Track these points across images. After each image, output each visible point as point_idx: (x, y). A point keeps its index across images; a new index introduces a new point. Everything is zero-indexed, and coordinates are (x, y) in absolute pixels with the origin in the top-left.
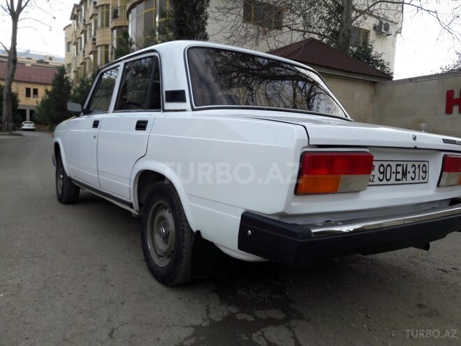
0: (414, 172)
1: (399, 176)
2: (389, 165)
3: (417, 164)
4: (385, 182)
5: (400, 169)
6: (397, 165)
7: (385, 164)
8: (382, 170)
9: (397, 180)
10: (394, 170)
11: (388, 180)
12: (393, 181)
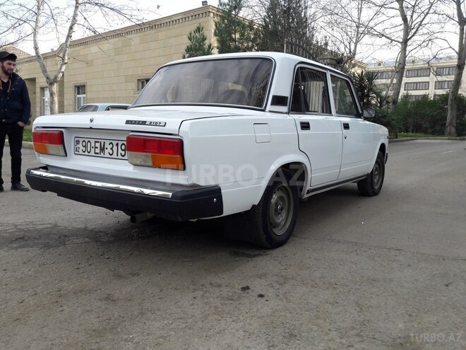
0: (112, 149)
1: (98, 151)
2: (89, 141)
3: (115, 143)
4: (86, 153)
5: (98, 145)
6: (95, 142)
7: (87, 140)
8: (84, 144)
9: (95, 153)
10: (93, 145)
11: (89, 152)
12: (92, 153)
